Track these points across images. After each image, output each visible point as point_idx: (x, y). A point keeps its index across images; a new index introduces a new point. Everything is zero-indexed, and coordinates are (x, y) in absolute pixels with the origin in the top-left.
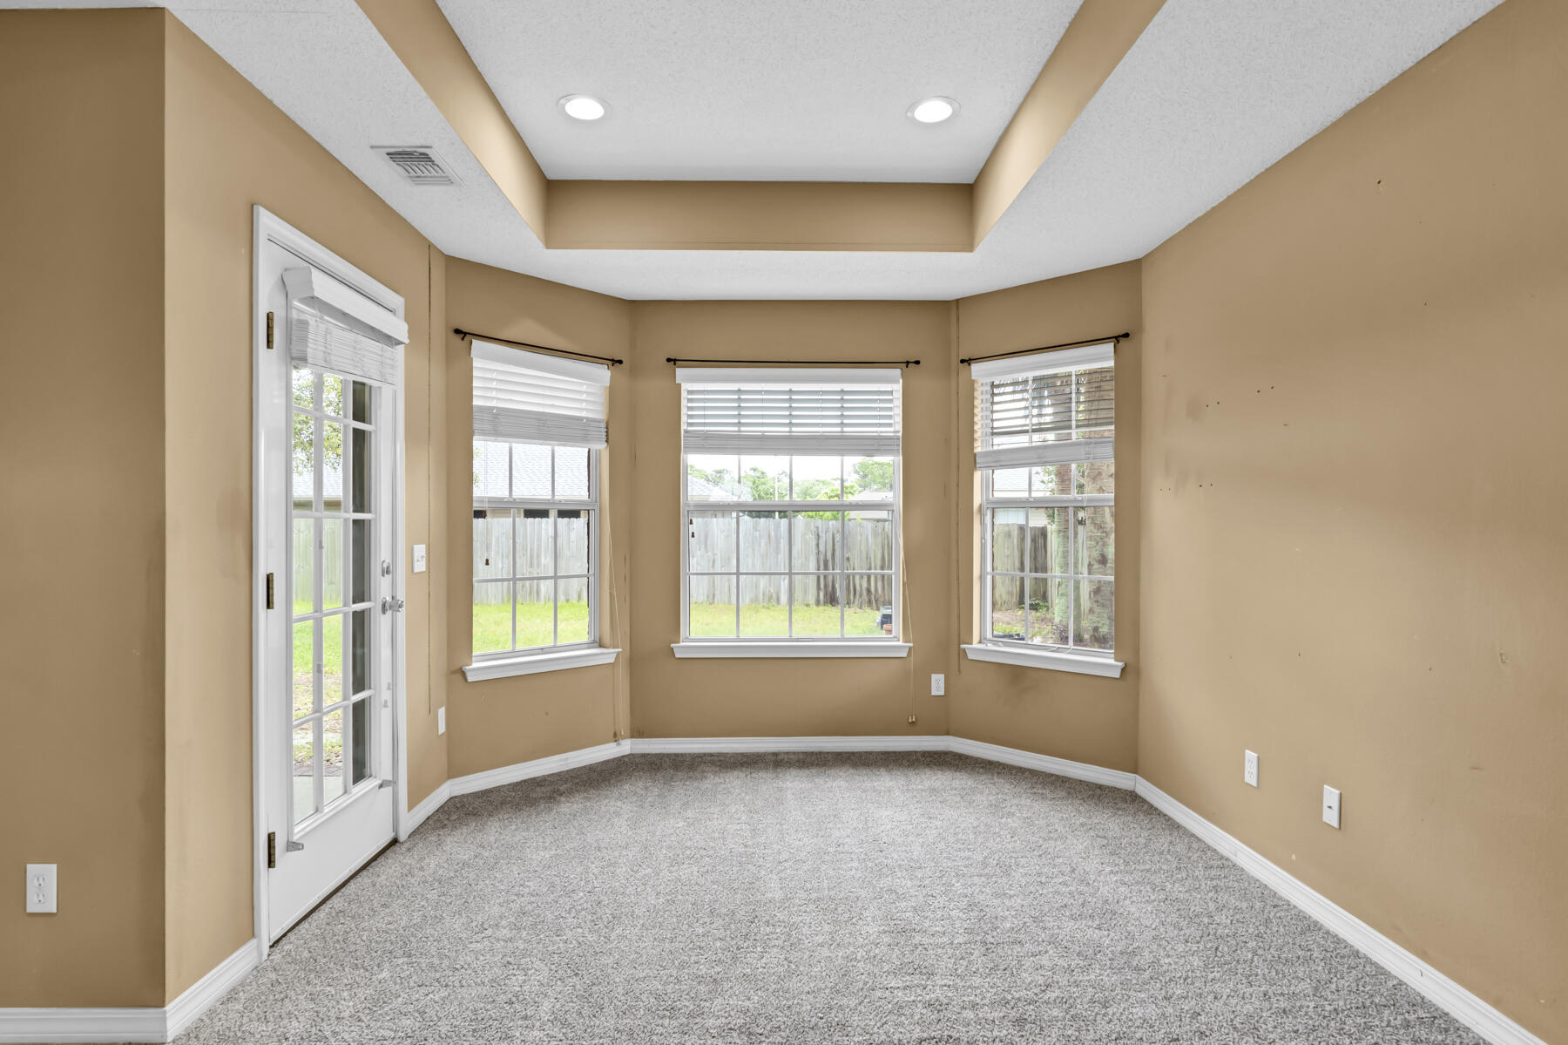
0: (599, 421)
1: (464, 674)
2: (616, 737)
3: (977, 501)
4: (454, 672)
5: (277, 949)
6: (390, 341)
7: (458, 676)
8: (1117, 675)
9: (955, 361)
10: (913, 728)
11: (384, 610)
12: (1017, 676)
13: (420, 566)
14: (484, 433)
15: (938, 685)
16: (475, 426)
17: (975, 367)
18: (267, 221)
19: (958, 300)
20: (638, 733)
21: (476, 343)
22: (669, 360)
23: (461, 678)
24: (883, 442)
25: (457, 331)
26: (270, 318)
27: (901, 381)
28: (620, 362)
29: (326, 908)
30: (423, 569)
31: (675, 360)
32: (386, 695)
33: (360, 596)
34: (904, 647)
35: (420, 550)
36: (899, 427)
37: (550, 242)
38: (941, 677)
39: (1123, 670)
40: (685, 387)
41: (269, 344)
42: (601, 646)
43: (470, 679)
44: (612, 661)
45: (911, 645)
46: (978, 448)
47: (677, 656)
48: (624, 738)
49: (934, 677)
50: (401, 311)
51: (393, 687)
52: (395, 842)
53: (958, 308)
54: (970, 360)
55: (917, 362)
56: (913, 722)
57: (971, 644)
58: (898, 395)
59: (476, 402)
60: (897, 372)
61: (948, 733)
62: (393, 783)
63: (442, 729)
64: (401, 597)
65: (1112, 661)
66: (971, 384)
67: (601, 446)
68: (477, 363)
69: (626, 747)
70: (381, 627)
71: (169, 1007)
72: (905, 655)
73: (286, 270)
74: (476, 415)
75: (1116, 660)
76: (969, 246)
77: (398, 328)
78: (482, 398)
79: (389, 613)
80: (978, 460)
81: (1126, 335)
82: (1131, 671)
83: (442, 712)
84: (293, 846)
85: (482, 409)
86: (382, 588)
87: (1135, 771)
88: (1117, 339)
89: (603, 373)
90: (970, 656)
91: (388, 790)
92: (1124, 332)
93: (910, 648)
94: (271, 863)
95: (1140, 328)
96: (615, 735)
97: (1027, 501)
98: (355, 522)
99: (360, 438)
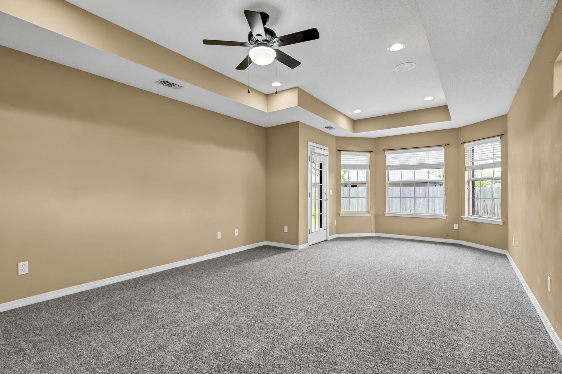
0: (368, 164)
1: (339, 214)
2: (371, 232)
4: (338, 214)
5: (310, 246)
6: (326, 156)
7: (338, 215)
8: (501, 224)
10: (448, 237)
11: (325, 200)
12: (476, 224)
13: (331, 194)
14: (343, 169)
16: (342, 168)
17: (465, 145)
18: (310, 143)
19: (461, 127)
20: (376, 232)
21: (342, 152)
22: (383, 150)
23: (339, 216)
24: (439, 165)
25: (338, 150)
26: (309, 156)
27: (444, 150)
28: (372, 152)
30: (332, 194)
31: (385, 150)
32: (325, 215)
33: (321, 198)
34: (446, 216)
35: (331, 191)
36: (444, 161)
37: (354, 132)
39: (503, 223)
41: (309, 160)
42: (368, 212)
44: (370, 215)
45: (447, 216)
47: (386, 215)
48: (373, 232)
50: (328, 150)
51: (326, 213)
53: (461, 130)
54: (464, 143)
55: (449, 145)
56: (448, 236)
57: (465, 216)
59: (342, 163)
60: (443, 147)
61: (459, 239)
62: (326, 229)
63: (335, 224)
64: (328, 198)
65: (501, 221)
66: (464, 149)
67: (368, 170)
68: (342, 156)
69: (374, 234)
70: (324, 203)
71: (299, 246)
72: (446, 218)
73: (311, 149)
74: (341, 165)
75: (501, 220)
77: (327, 153)
78: (343, 162)
79: (326, 201)
80: (466, 168)
81: (503, 134)
82: (505, 223)
83: (335, 221)
84: (312, 233)
86: (324, 197)
89: (368, 154)
90: (464, 219)
91: (326, 231)
92: (502, 134)
93: (447, 217)
94: (309, 234)
96: (371, 231)
97: (481, 179)
98: (321, 185)
99: (321, 172)
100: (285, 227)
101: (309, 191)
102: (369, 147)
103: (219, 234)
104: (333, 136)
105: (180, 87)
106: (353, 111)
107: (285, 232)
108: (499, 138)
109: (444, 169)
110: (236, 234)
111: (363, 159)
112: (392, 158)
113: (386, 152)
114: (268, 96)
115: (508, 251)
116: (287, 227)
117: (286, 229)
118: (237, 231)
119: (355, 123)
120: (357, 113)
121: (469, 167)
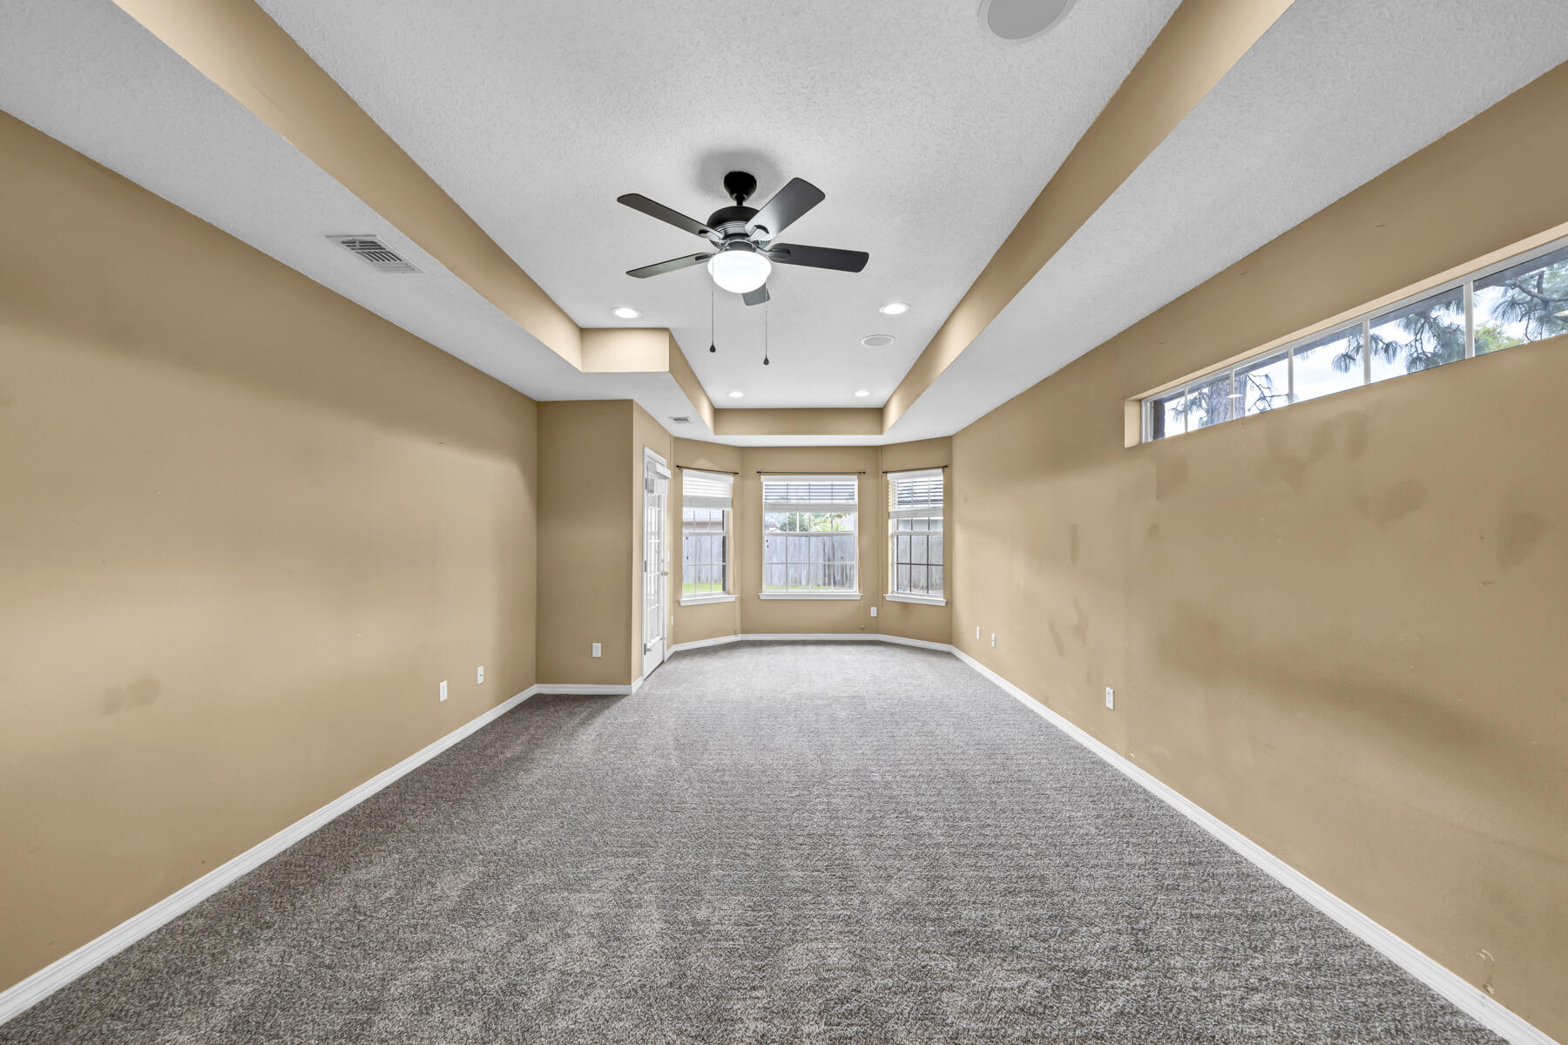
3: (890, 532)
6: (665, 477)
8: (944, 605)
9: (880, 472)
10: (863, 630)
12: (905, 606)
14: (687, 506)
15: (874, 612)
17: (889, 475)
20: (744, 632)
21: (685, 471)
25: (678, 466)
29: (653, 675)
36: (856, 500)
38: (875, 608)
39: (946, 603)
40: (764, 483)
43: (682, 604)
46: (891, 509)
49: (872, 608)
52: (663, 662)
58: (856, 487)
60: (855, 477)
65: (942, 599)
67: (729, 510)
68: (684, 478)
69: (739, 638)
71: (633, 684)
76: (881, 432)
81: (946, 466)
82: (950, 603)
85: (687, 496)
87: (951, 644)
88: (944, 467)
89: (731, 479)
95: (951, 464)
100: (594, 645)
101: (645, 559)
102: (732, 462)
103: (443, 687)
104: (671, 436)
105: (409, 268)
106: (728, 393)
107: (594, 655)
108: (941, 470)
109: (857, 514)
110: (480, 680)
111: (720, 487)
112: (772, 486)
113: (763, 477)
114: (584, 332)
115: (955, 646)
116: (599, 645)
117: (597, 649)
118: (481, 670)
119: (718, 413)
120: (735, 397)
121: (893, 512)
